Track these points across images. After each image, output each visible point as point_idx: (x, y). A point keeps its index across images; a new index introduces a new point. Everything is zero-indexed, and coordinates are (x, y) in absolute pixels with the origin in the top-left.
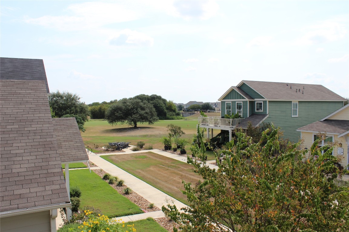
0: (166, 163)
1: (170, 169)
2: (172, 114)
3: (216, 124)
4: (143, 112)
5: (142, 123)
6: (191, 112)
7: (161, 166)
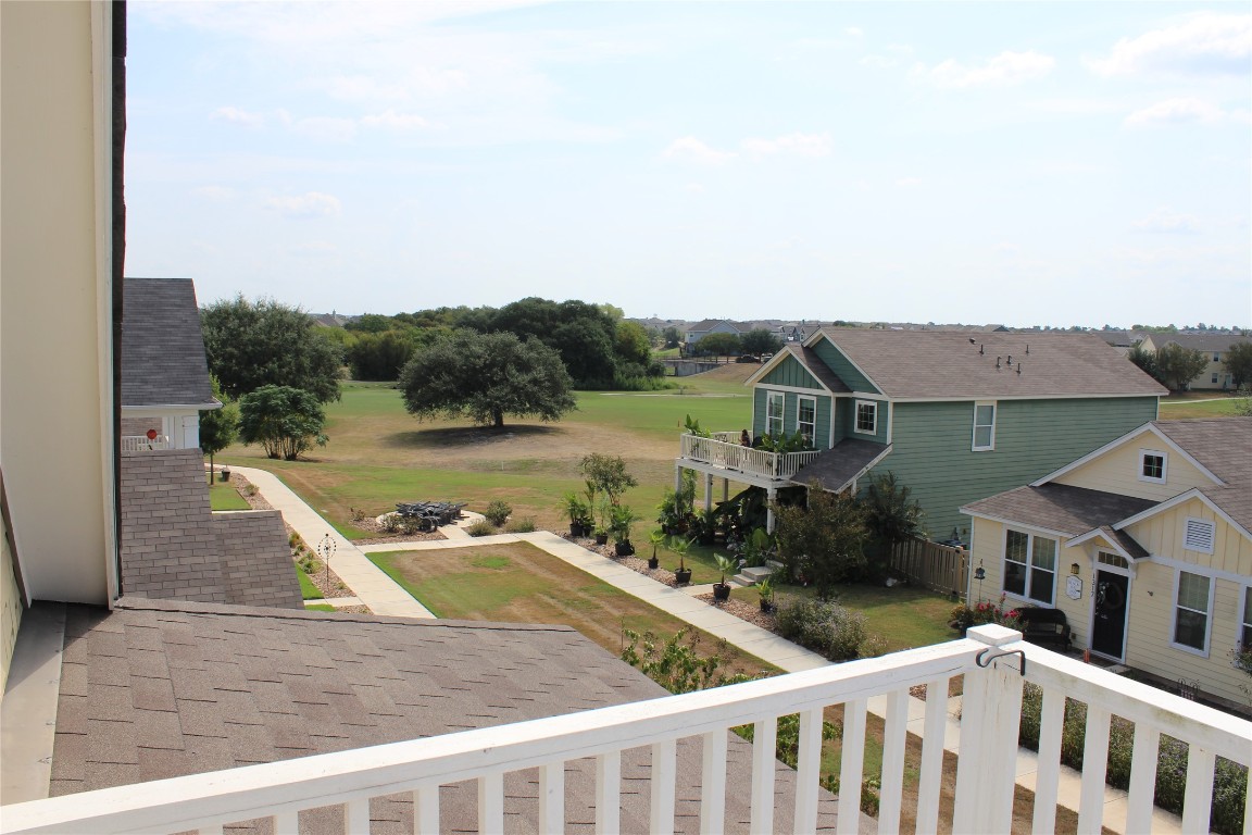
0: (561, 590)
1: (570, 611)
2: (635, 371)
3: (732, 462)
4: (522, 379)
5: (519, 416)
6: (707, 361)
7: (546, 599)
